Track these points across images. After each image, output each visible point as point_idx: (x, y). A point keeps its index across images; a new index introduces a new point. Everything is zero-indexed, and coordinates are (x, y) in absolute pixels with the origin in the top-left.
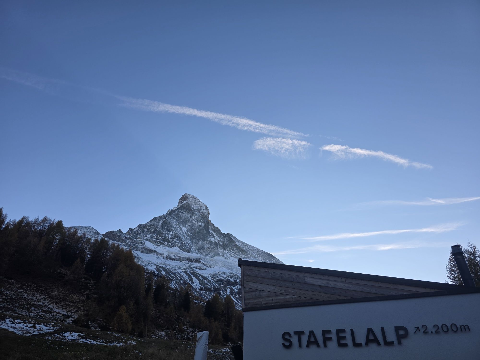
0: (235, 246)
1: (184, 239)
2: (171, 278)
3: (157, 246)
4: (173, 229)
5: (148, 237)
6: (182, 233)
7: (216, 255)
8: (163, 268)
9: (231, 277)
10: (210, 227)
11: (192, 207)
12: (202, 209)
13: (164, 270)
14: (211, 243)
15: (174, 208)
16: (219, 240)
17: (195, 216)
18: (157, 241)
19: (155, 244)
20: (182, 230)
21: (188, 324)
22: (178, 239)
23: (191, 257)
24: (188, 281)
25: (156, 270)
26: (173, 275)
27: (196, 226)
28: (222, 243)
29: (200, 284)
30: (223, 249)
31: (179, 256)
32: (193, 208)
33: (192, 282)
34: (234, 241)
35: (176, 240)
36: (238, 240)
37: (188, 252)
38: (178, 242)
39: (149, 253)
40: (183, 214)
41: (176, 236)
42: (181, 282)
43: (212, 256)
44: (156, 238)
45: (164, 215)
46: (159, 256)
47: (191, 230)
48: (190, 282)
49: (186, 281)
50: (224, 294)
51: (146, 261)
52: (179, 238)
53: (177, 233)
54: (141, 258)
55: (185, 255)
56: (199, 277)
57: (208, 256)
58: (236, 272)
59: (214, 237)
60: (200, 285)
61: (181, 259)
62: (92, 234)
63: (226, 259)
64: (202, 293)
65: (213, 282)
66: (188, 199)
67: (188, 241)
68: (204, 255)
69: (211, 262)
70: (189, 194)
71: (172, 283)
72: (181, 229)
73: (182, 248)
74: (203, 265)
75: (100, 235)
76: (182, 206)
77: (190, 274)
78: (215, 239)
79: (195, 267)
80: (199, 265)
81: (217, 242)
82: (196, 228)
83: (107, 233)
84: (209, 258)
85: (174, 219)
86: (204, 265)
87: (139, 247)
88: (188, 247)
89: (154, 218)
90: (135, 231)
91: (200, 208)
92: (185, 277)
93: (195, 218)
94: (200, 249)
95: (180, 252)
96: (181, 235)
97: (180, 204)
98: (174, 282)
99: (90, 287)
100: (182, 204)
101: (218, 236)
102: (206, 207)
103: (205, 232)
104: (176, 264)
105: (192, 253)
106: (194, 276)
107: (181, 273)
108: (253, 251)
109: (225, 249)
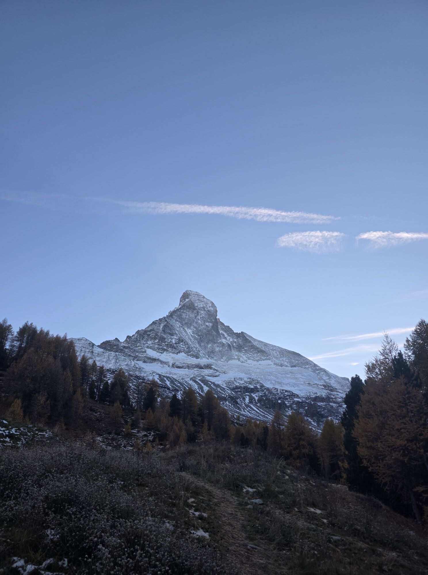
0: (252, 346)
1: (191, 343)
2: (177, 388)
3: (160, 354)
4: (177, 332)
5: (150, 344)
6: (187, 337)
7: (230, 358)
8: (168, 378)
9: (250, 383)
10: (219, 326)
11: (196, 305)
12: (208, 306)
14: (223, 345)
15: (175, 308)
16: (232, 342)
17: (201, 315)
18: (160, 348)
19: (158, 352)
20: (187, 333)
22: (183, 344)
23: (201, 363)
24: (198, 390)
25: (160, 380)
26: (179, 385)
27: (203, 326)
28: (236, 344)
30: (237, 351)
31: (187, 363)
32: (197, 307)
34: (250, 340)
35: (181, 345)
36: (255, 340)
37: (197, 357)
38: (184, 346)
39: (152, 363)
40: (186, 314)
41: (180, 340)
43: (226, 360)
44: (158, 345)
45: (164, 318)
46: (163, 365)
47: (197, 331)
48: (200, 391)
49: (195, 391)
50: (242, 402)
51: (149, 372)
52: (185, 342)
53: (181, 337)
54: (143, 368)
55: (194, 361)
56: (210, 385)
57: (220, 360)
58: (256, 376)
59: (226, 337)
61: (189, 366)
62: (86, 345)
63: (242, 362)
65: (227, 389)
66: (190, 297)
67: (195, 345)
68: (216, 360)
69: (225, 367)
70: (190, 291)
72: (185, 331)
73: (190, 354)
74: (215, 371)
76: (184, 305)
77: (200, 382)
78: (228, 340)
79: (206, 374)
80: (211, 371)
81: (230, 344)
82: (203, 329)
83: (103, 343)
84: (222, 362)
85: (176, 320)
86: (217, 371)
87: (140, 357)
89: (153, 322)
90: (134, 339)
91: (205, 305)
92: (193, 385)
93: (200, 318)
94: (211, 354)
95: (188, 359)
96: (187, 339)
97: (182, 303)
100: (184, 303)
101: (230, 336)
102: (213, 303)
103: (214, 333)
104: (183, 373)
105: (202, 359)
106: (204, 385)
107: (189, 382)
108: (275, 351)
109: (240, 351)
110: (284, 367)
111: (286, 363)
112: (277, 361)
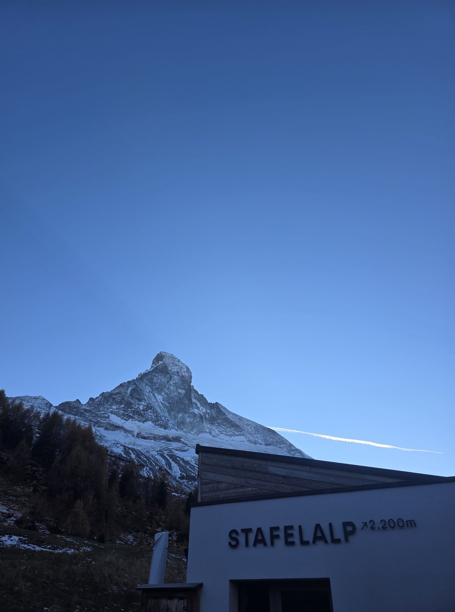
0: (226, 419)
1: (160, 411)
2: (143, 463)
3: (125, 421)
4: (146, 398)
5: (114, 409)
6: (156, 404)
7: (201, 431)
8: (133, 450)
10: (192, 394)
11: (170, 369)
12: (183, 371)
13: (134, 452)
14: (195, 415)
15: (146, 370)
16: (204, 412)
17: (174, 380)
18: (125, 415)
19: (122, 418)
20: (157, 400)
21: (164, 524)
22: (151, 411)
23: (169, 434)
24: (165, 467)
25: (124, 452)
26: (145, 459)
27: (175, 393)
28: (209, 416)
29: (181, 471)
30: (209, 424)
31: (154, 434)
32: (171, 371)
33: (170, 468)
34: (224, 413)
35: (149, 413)
36: (229, 412)
37: (165, 428)
38: (152, 414)
39: (115, 430)
40: (158, 378)
41: (149, 407)
42: (156, 468)
43: (196, 433)
44: (124, 411)
45: (134, 380)
46: (127, 434)
47: (168, 399)
48: (167, 468)
49: (163, 467)
51: (111, 441)
52: (153, 410)
53: (150, 403)
54: (104, 437)
55: (161, 432)
56: (179, 461)
57: (190, 433)
59: (198, 407)
60: (181, 473)
61: (156, 438)
62: (42, 405)
63: (214, 436)
64: (184, 483)
66: (164, 359)
67: (164, 414)
68: (185, 432)
69: (195, 441)
70: (165, 353)
71: (144, 470)
72: (155, 397)
73: (157, 423)
74: (184, 445)
75: (52, 407)
76: (156, 368)
77: (168, 458)
78: (200, 410)
79: (174, 448)
80: (179, 445)
81: (202, 415)
82: (175, 396)
83: (61, 404)
84: (192, 435)
85: (146, 384)
86: (186, 444)
87: (101, 423)
88: (165, 421)
89: (120, 384)
90: (98, 402)
91: (179, 370)
92: (161, 461)
93: (173, 383)
94: (181, 424)
95: (155, 429)
96: (156, 406)
97: (154, 365)
98: (147, 469)
99: (39, 475)
100: (157, 365)
101: (203, 406)
102: (188, 369)
103: (186, 402)
104: (149, 445)
105: (170, 429)
106: (173, 460)
107: (156, 456)
108: (249, 427)
109: (212, 424)
110: (258, 445)
111: (260, 441)
112: (251, 438)
